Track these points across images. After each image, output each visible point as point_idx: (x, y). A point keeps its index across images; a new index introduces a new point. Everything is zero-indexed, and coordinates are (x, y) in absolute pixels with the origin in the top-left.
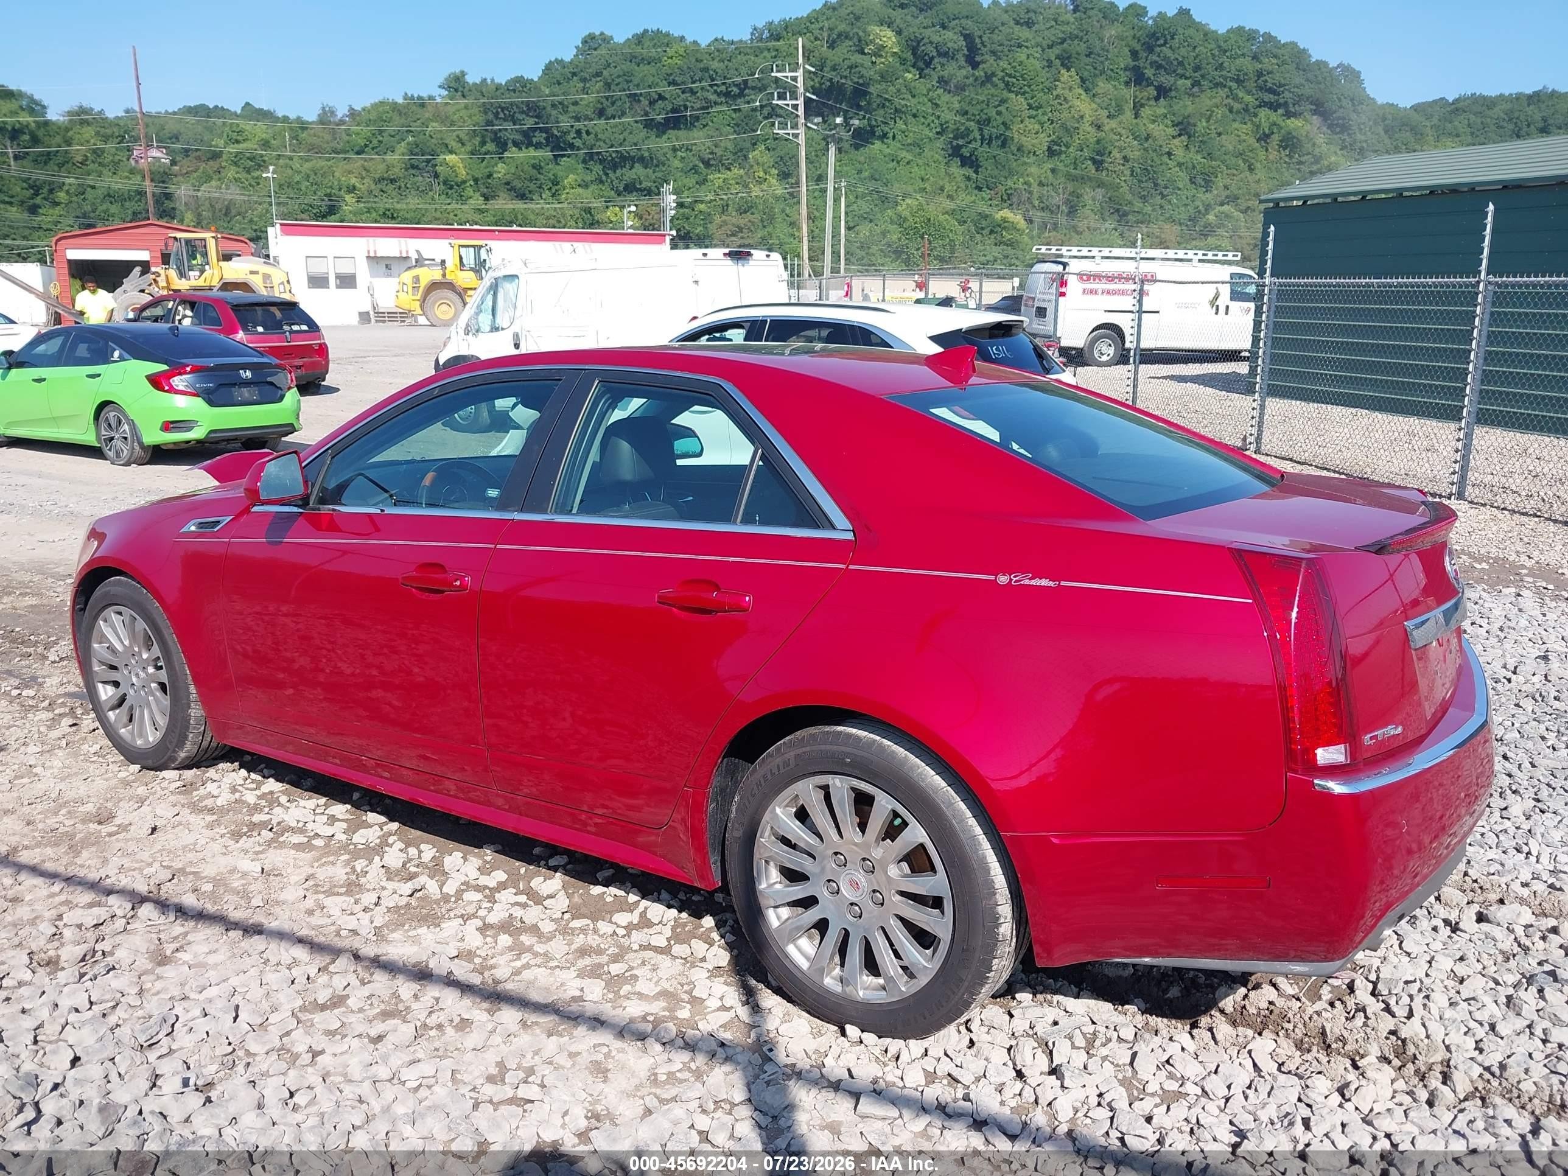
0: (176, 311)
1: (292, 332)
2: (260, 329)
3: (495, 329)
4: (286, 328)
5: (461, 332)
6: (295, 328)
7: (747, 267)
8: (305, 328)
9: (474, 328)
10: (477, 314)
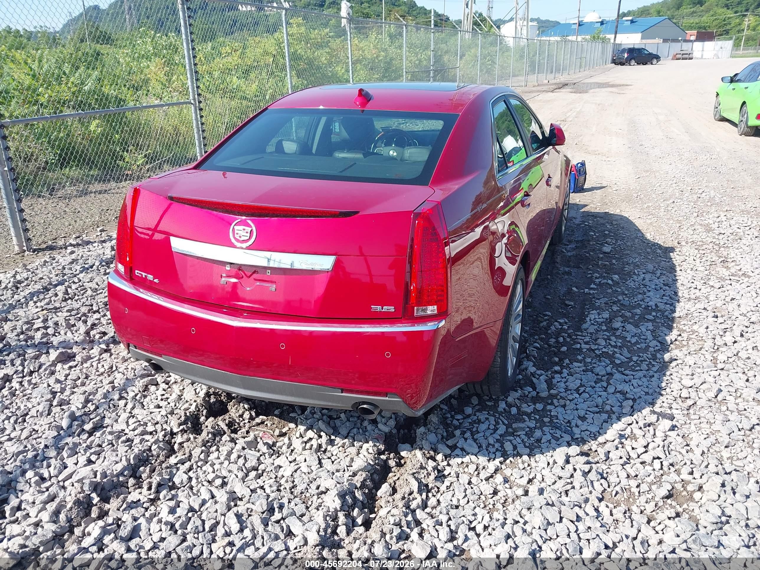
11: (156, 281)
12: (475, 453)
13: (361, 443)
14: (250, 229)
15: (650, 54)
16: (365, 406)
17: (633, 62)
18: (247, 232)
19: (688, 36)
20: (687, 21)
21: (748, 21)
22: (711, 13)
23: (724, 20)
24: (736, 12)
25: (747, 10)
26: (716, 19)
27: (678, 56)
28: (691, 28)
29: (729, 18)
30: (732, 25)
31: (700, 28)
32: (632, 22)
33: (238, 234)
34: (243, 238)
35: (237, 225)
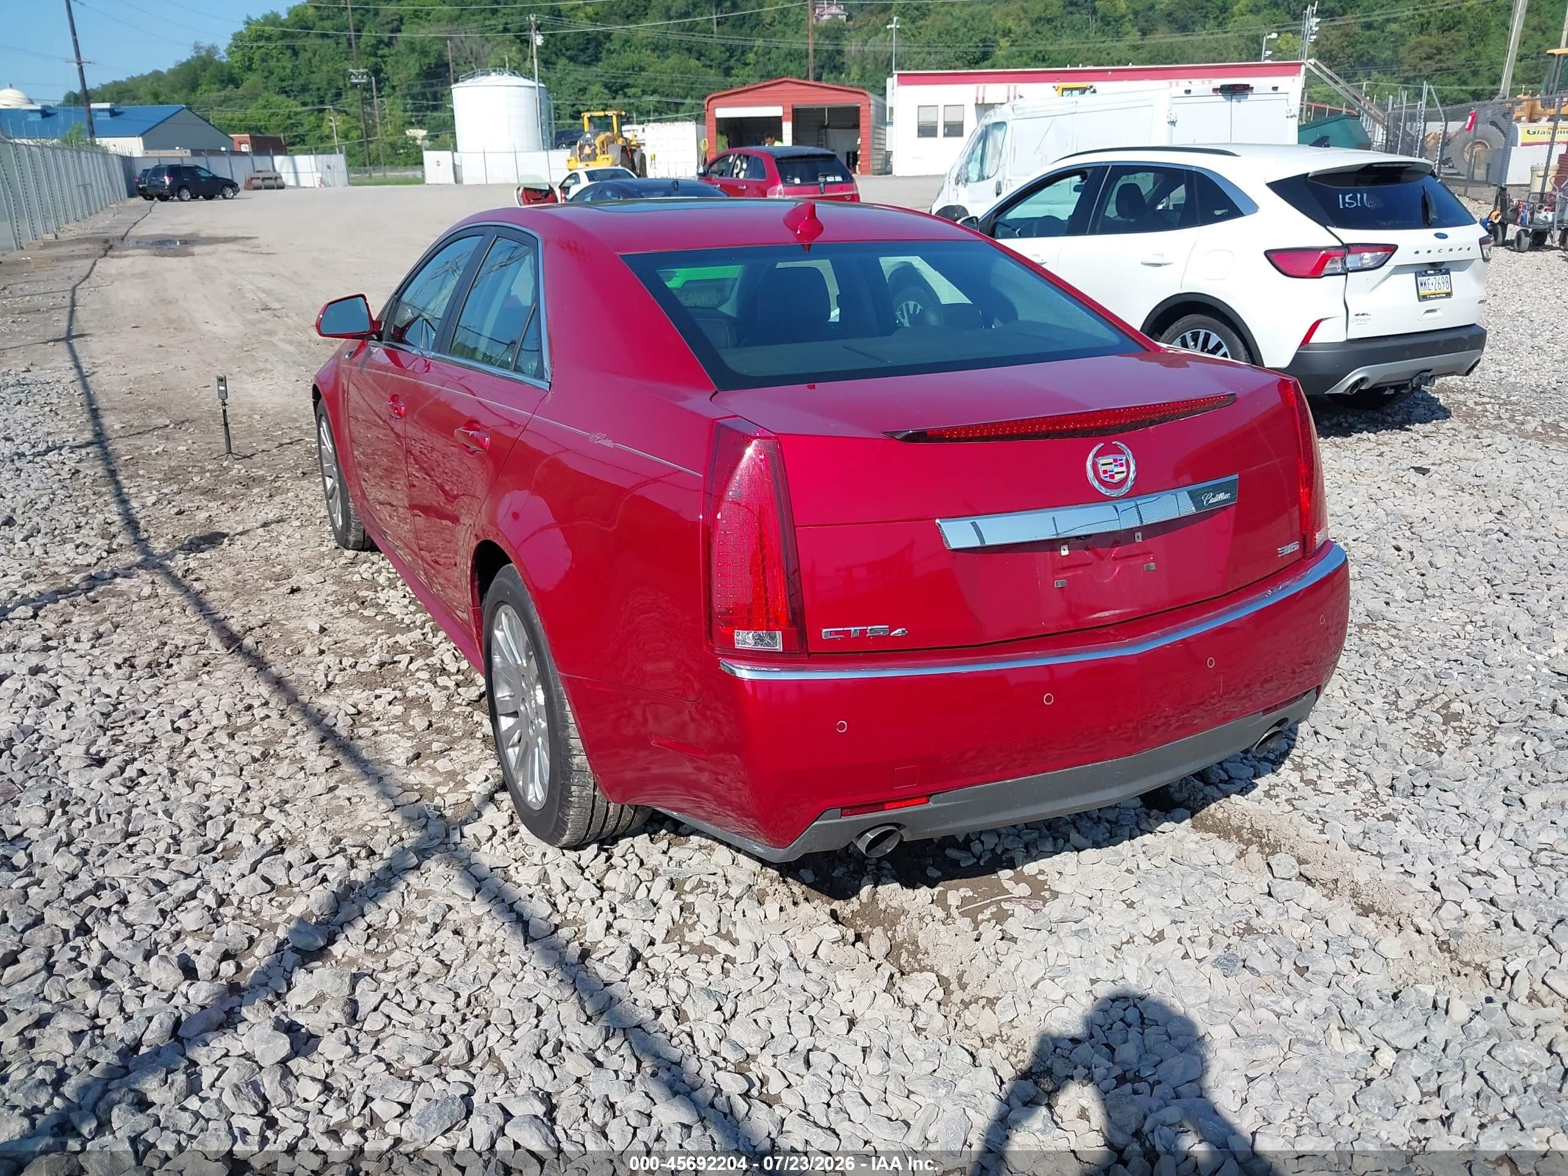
0: (735, 165)
1: (826, 183)
2: (797, 181)
3: (981, 178)
4: (822, 179)
5: (953, 182)
6: (830, 179)
7: (1244, 102)
8: (839, 179)
9: (963, 177)
10: (968, 163)
11: (898, 632)
14: (1124, 458)
15: (213, 177)
17: (185, 194)
18: (1121, 465)
19: (236, 144)
20: (219, 115)
21: (334, 122)
22: (261, 102)
23: (289, 117)
24: (304, 104)
25: (322, 102)
26: (273, 114)
27: (254, 182)
28: (235, 129)
29: (297, 114)
30: (307, 127)
31: (248, 129)
32: (113, 113)
33: (1105, 472)
34: (1118, 477)
35: (1098, 454)
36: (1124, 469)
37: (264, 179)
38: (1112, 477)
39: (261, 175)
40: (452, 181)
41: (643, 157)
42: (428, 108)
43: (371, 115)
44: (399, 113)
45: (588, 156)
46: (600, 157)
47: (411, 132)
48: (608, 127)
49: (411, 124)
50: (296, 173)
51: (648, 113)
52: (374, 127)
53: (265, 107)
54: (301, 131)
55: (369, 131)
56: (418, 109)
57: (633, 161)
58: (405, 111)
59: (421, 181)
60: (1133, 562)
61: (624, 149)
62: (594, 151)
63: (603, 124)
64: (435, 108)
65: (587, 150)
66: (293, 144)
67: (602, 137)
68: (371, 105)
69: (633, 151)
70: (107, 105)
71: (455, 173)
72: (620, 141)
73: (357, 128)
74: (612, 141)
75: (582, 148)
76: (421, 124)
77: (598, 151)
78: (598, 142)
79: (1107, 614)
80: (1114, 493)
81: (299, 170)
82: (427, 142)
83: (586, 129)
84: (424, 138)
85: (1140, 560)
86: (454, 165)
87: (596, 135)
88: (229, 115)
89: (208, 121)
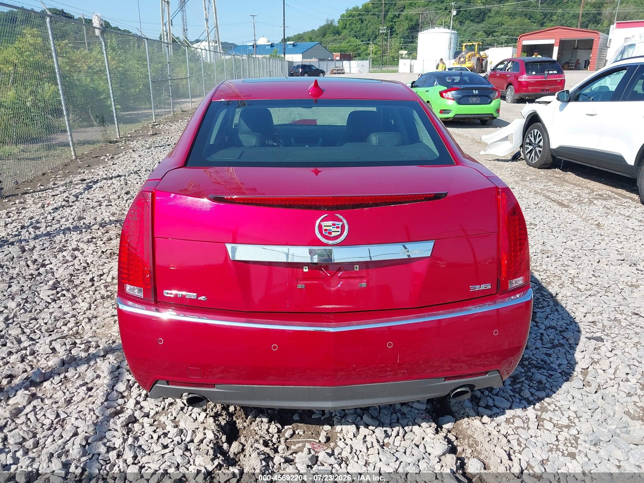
1: (548, 74)
2: (534, 73)
4: (546, 72)
6: (551, 72)
8: (555, 72)
11: (202, 298)
12: (508, 407)
13: (411, 427)
14: (341, 223)
15: (317, 69)
16: (459, 390)
17: (306, 75)
18: (338, 227)
19: (334, 56)
20: (331, 46)
21: (372, 48)
22: (347, 40)
23: (356, 46)
24: (362, 41)
25: (369, 40)
26: (350, 45)
27: (334, 71)
28: (335, 51)
29: (359, 45)
30: (362, 50)
31: (341, 51)
32: (294, 45)
33: (326, 230)
34: (334, 234)
35: (323, 220)
36: (339, 230)
37: (337, 70)
38: (330, 233)
39: (337, 69)
40: (409, 71)
41: (487, 62)
42: (409, 42)
43: (386, 45)
44: (398, 44)
45: (462, 62)
46: (467, 63)
47: (401, 52)
48: (473, 50)
49: (402, 49)
50: (350, 68)
51: (502, 44)
52: (387, 50)
53: (348, 42)
54: (359, 51)
55: (384, 52)
56: (405, 43)
57: (482, 64)
58: (400, 43)
59: (397, 72)
60: (351, 281)
61: (478, 59)
62: (465, 60)
63: (471, 48)
64: (412, 42)
65: (462, 59)
66: (356, 57)
67: (470, 54)
68: (387, 41)
69: (483, 60)
70: (292, 43)
71: (411, 69)
72: (478, 56)
73: (380, 50)
74: (474, 55)
75: (460, 58)
76: (405, 48)
77: (467, 60)
78: (467, 56)
79: (330, 306)
80: (331, 242)
81: (351, 67)
82: (407, 56)
83: (463, 50)
84: (406, 55)
85: (357, 281)
86: (411, 65)
87: (467, 53)
88: (335, 46)
89: (326, 48)
